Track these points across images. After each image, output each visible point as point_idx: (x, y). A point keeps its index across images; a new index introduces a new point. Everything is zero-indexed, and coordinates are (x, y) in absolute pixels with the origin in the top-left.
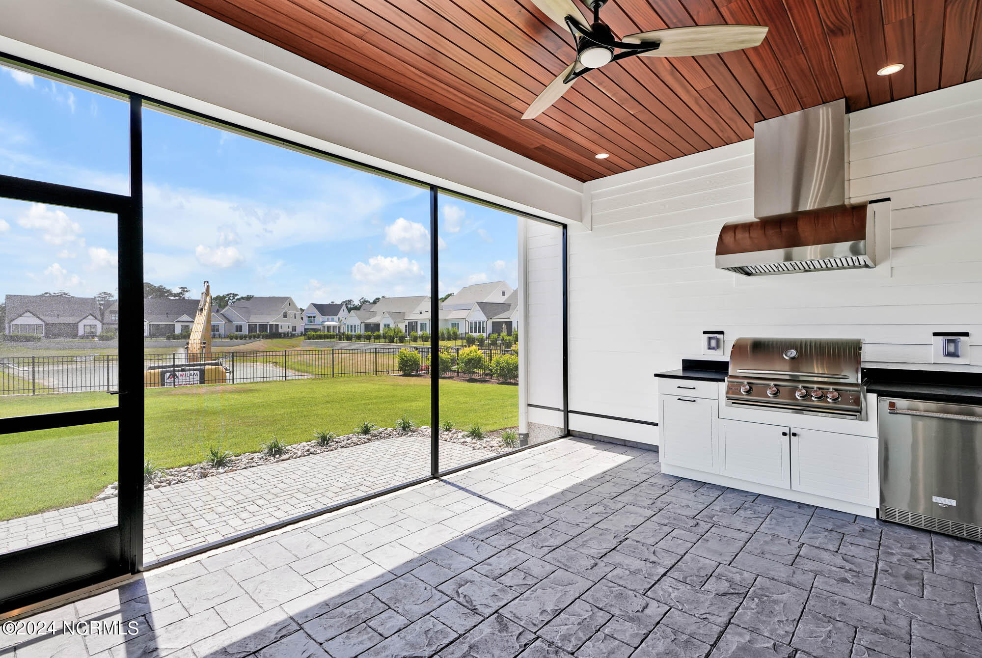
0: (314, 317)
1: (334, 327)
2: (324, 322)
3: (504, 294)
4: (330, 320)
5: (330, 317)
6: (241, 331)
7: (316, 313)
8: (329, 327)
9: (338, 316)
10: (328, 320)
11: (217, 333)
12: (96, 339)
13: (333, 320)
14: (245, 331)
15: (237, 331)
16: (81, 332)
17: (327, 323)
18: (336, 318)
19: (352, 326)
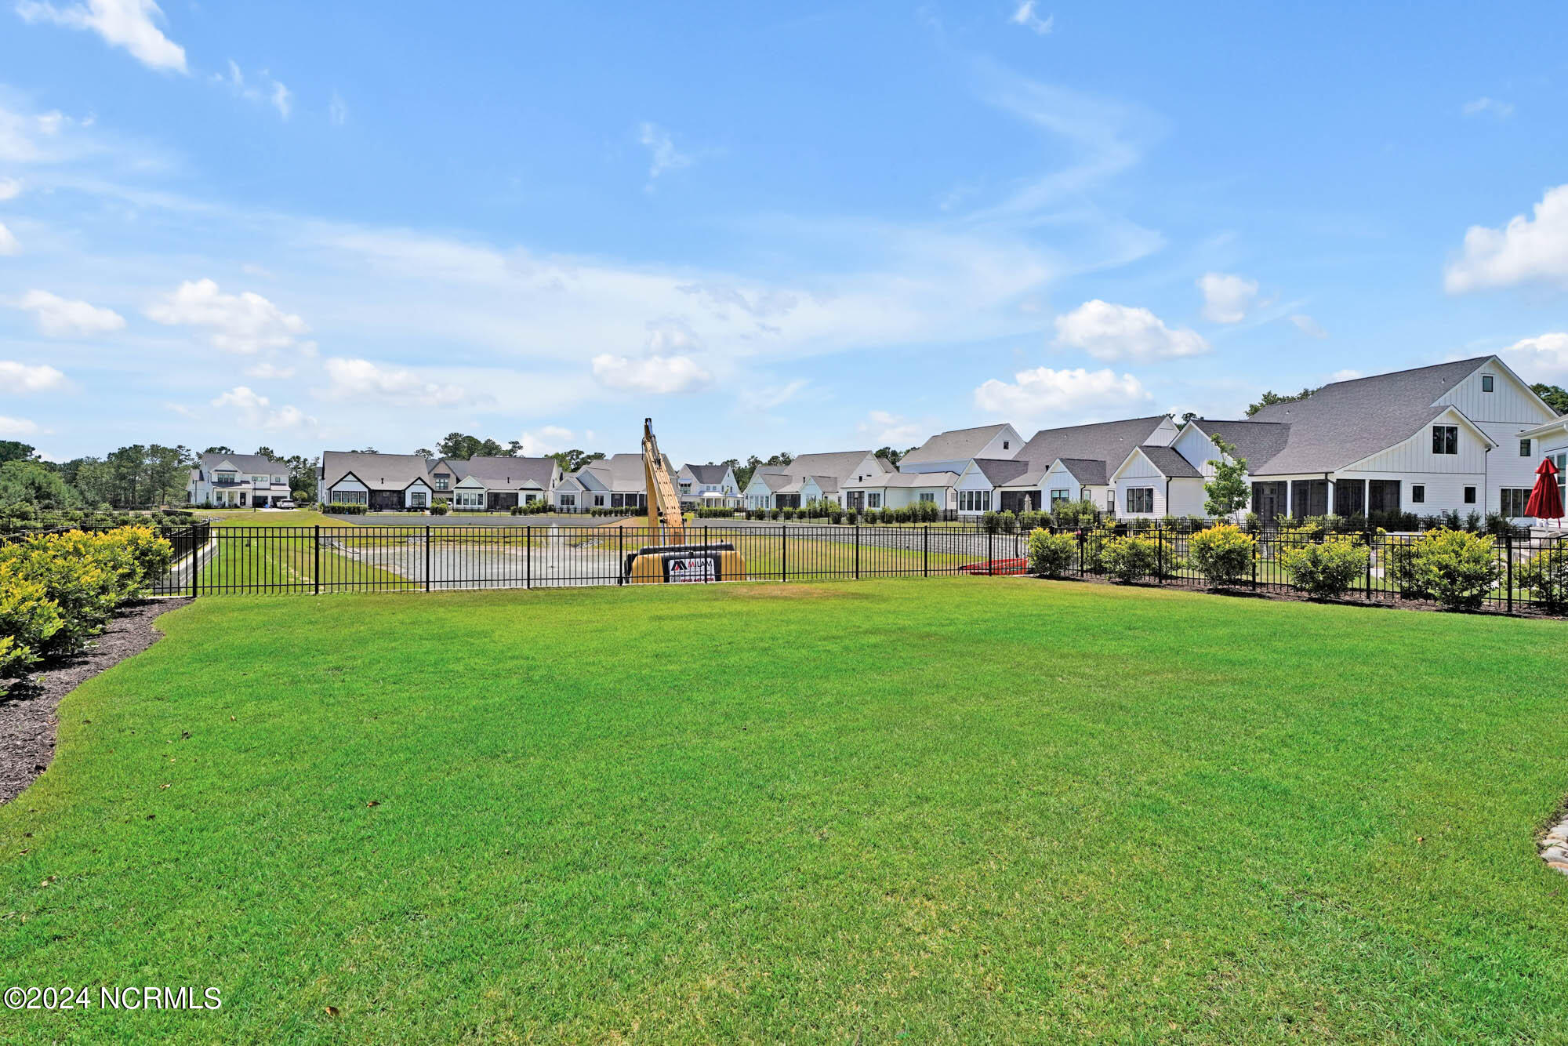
0: (689, 485)
1: (717, 500)
2: (702, 492)
3: (1006, 446)
4: (711, 489)
5: (712, 486)
6: (602, 504)
7: (690, 478)
8: (709, 501)
9: (723, 483)
10: (708, 490)
11: (571, 507)
12: (428, 513)
13: (715, 490)
14: (607, 505)
15: (596, 504)
16: (408, 503)
17: (707, 495)
18: (719, 487)
19: (762, 498)
